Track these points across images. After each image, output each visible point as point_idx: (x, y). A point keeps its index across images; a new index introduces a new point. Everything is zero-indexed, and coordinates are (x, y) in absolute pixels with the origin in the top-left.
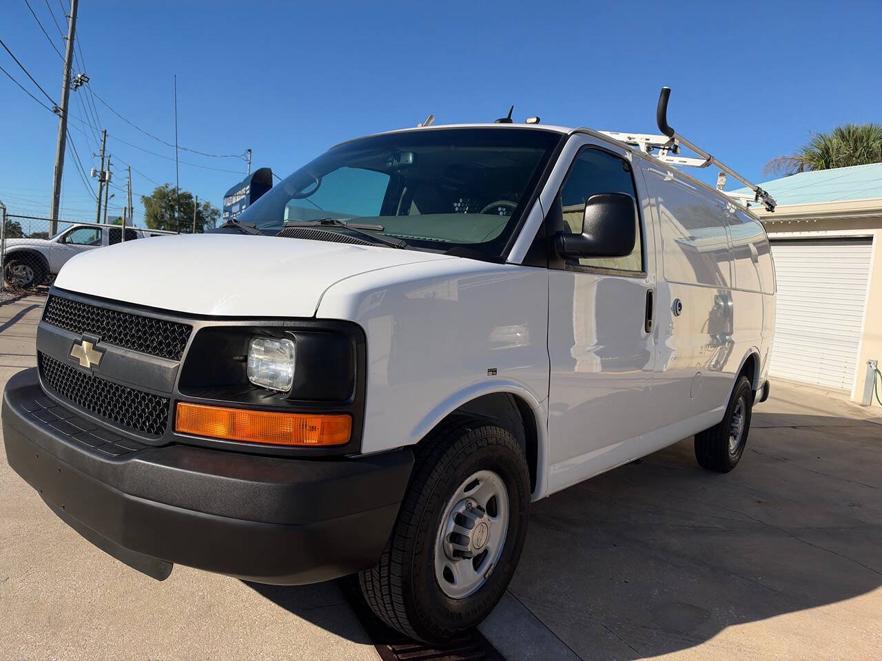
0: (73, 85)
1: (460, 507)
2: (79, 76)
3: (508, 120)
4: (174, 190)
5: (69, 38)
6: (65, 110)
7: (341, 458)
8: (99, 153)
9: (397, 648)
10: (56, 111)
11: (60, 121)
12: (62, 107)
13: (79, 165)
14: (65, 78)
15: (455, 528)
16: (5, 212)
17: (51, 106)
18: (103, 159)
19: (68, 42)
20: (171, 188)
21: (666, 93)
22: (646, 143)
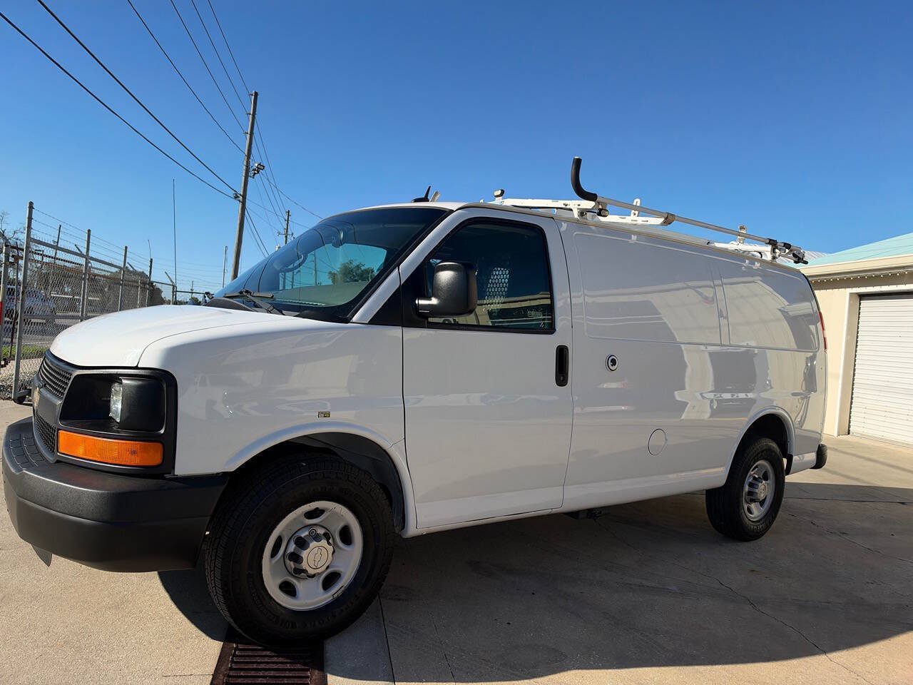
0: (251, 174)
1: (303, 532)
2: (256, 165)
3: (425, 199)
4: (358, 266)
5: (249, 132)
6: (244, 196)
7: (160, 477)
8: (283, 232)
9: (240, 646)
10: (236, 197)
11: (240, 205)
12: (242, 193)
13: (260, 243)
14: (245, 168)
15: (294, 549)
16: (174, 289)
17: (232, 193)
18: (286, 237)
19: (248, 136)
20: (355, 264)
21: (578, 163)
22: (578, 209)
